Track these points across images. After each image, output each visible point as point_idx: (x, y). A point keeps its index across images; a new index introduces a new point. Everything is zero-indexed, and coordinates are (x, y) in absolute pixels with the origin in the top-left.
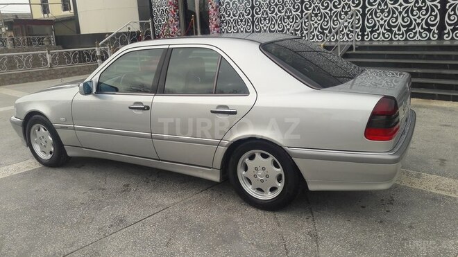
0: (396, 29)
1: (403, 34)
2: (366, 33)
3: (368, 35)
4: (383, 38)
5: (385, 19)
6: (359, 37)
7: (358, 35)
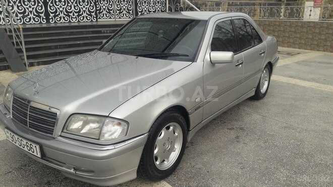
0: (71, 14)
1: (76, 18)
2: (50, 17)
3: (52, 18)
4: (64, 21)
5: (63, 7)
6: (44, 20)
7: (43, 19)
